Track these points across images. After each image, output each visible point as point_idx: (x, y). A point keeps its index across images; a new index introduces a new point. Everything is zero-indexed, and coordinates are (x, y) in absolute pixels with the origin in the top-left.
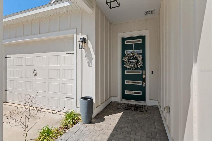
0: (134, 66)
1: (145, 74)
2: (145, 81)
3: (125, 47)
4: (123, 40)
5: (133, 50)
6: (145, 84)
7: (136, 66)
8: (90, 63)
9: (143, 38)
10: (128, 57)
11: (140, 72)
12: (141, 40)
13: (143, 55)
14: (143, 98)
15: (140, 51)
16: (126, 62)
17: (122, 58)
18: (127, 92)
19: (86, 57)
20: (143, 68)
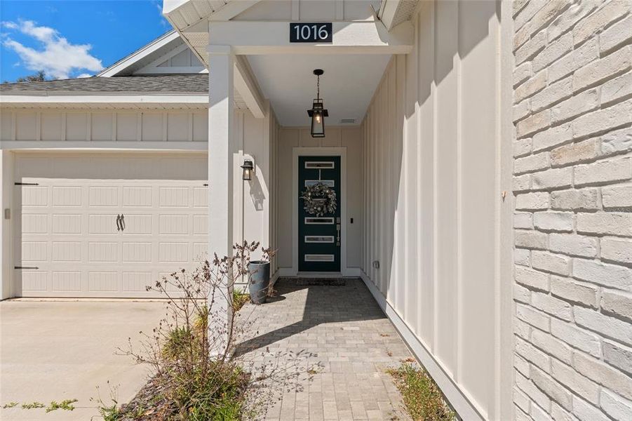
0: (322, 209)
1: (340, 224)
2: (340, 236)
3: (304, 174)
4: (302, 160)
5: (320, 181)
6: (340, 241)
7: (325, 209)
8: (259, 205)
9: (337, 159)
10: (312, 193)
11: (331, 221)
12: (333, 163)
13: (337, 189)
14: (335, 266)
15: (331, 183)
16: (307, 202)
17: (300, 195)
18: (309, 258)
19: (251, 194)
20: (337, 214)
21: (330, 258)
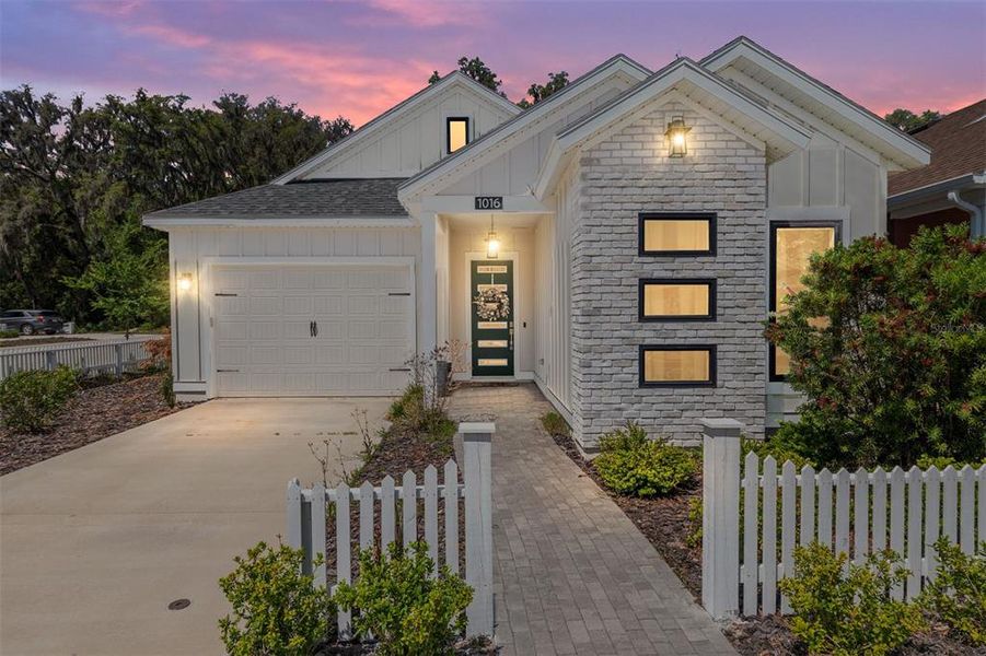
0: (495, 313)
1: (513, 328)
2: (513, 340)
3: (477, 279)
4: (474, 264)
5: (493, 285)
6: (513, 345)
7: (498, 314)
9: (510, 264)
10: (485, 297)
11: (504, 324)
12: (506, 267)
13: (510, 293)
14: (509, 370)
15: (504, 288)
16: (480, 307)
17: (473, 300)
18: (483, 362)
20: (510, 318)
21: (503, 362)
